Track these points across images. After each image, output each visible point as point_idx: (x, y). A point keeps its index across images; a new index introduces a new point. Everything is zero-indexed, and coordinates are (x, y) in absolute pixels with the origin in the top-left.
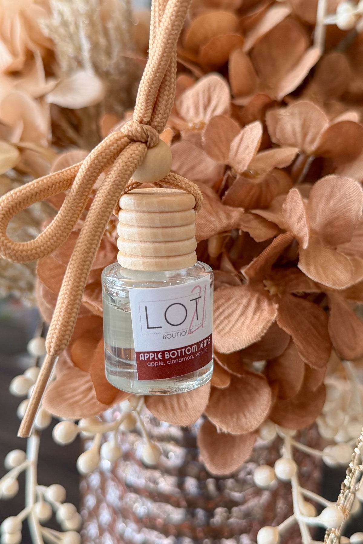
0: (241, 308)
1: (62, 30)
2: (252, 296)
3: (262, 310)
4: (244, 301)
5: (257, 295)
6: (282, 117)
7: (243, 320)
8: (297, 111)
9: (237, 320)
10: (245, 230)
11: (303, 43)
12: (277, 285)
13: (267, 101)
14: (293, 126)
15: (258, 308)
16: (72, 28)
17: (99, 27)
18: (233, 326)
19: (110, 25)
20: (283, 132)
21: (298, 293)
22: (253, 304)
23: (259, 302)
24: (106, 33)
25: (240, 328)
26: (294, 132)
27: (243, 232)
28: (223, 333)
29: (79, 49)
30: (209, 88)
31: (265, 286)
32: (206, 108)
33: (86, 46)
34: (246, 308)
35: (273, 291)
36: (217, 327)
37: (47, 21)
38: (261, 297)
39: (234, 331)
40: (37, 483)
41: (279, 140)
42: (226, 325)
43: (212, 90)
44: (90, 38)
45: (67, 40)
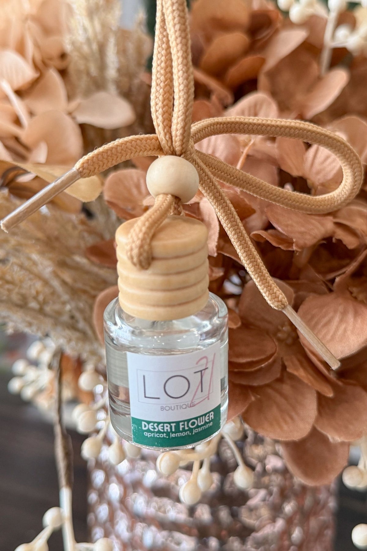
43: (258, 107)
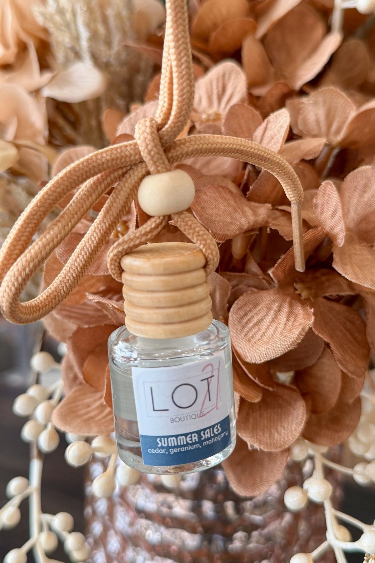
0: (272, 313)
1: (58, 18)
2: (284, 301)
3: (296, 315)
4: (275, 306)
5: (288, 299)
6: (304, 105)
7: (274, 327)
8: (320, 99)
9: (269, 327)
10: (273, 228)
11: (320, 29)
12: (309, 288)
13: (285, 90)
14: (317, 115)
15: (291, 312)
16: (69, 16)
17: (98, 14)
18: (264, 333)
19: (110, 12)
20: (305, 122)
21: (331, 296)
22: (286, 309)
23: (291, 306)
24: (105, 20)
25: (273, 335)
26: (318, 122)
27: (271, 229)
28: (253, 341)
29: (77, 38)
30: (224, 76)
31: (296, 290)
32: (220, 98)
33: (84, 34)
34: (278, 313)
35: (304, 294)
36: (246, 334)
37: (42, 9)
38: (294, 301)
39: (265, 338)
40: (41, 512)
41: (301, 131)
42: (256, 333)
44: (88, 25)
45: (63, 28)
